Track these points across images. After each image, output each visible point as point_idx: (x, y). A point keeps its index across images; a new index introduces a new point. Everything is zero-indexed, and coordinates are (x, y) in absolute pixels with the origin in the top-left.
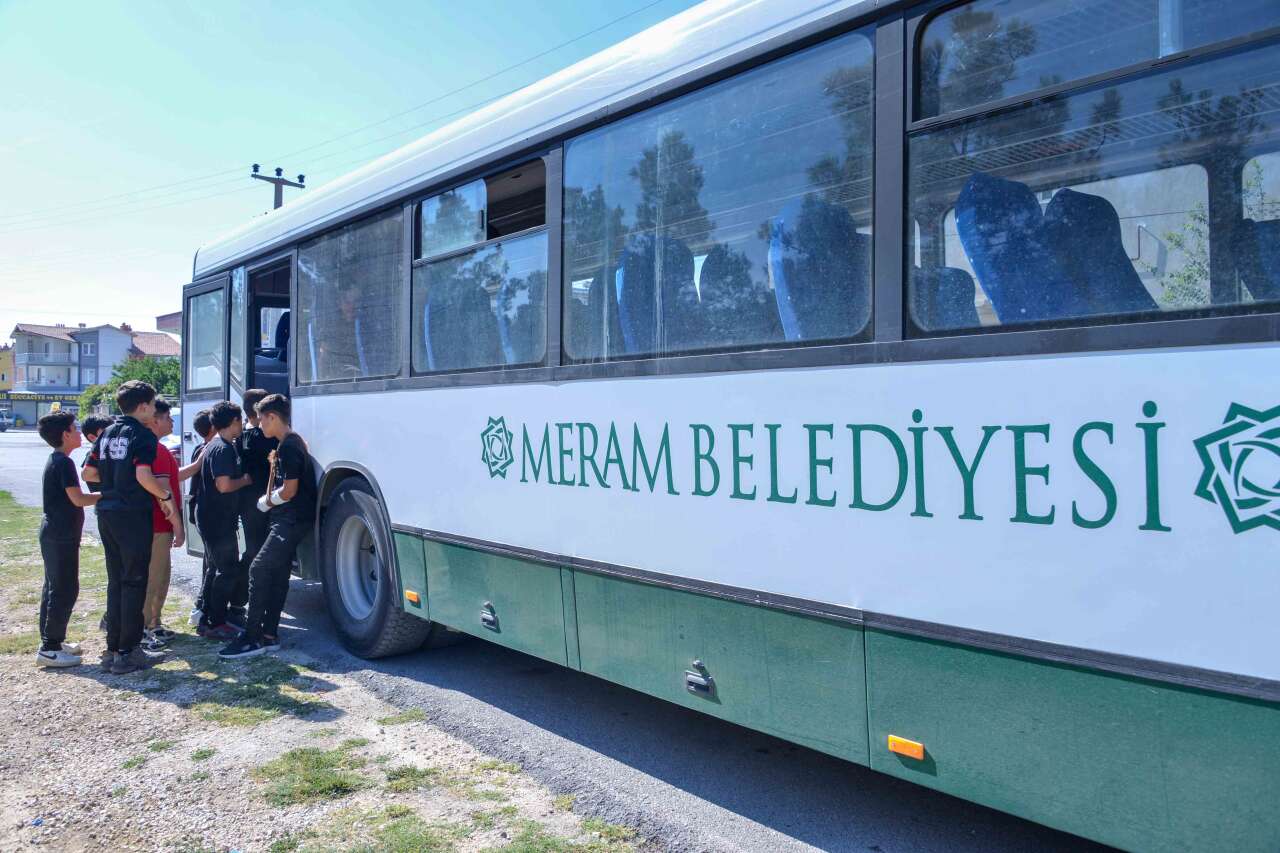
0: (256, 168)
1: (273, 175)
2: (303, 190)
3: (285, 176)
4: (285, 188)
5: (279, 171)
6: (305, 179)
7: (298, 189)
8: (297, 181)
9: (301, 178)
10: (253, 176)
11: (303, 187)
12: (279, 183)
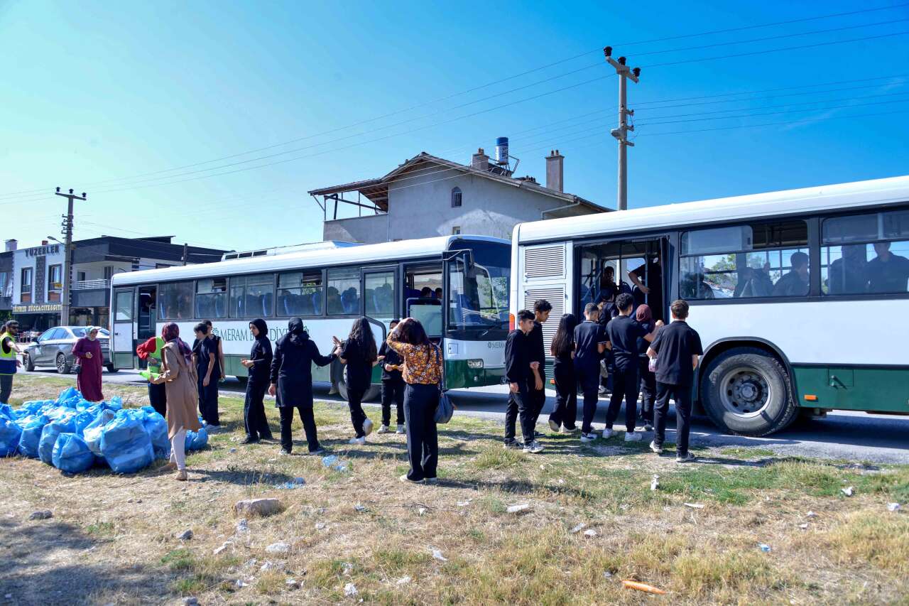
0: (58, 189)
1: (68, 193)
2: (85, 201)
3: (74, 193)
4: (75, 200)
5: (71, 191)
6: (87, 195)
7: (82, 201)
8: (81, 196)
9: (84, 195)
10: (57, 194)
11: (85, 199)
12: (71, 198)
